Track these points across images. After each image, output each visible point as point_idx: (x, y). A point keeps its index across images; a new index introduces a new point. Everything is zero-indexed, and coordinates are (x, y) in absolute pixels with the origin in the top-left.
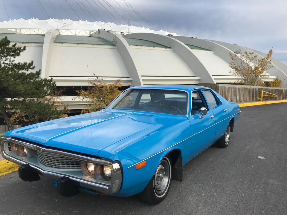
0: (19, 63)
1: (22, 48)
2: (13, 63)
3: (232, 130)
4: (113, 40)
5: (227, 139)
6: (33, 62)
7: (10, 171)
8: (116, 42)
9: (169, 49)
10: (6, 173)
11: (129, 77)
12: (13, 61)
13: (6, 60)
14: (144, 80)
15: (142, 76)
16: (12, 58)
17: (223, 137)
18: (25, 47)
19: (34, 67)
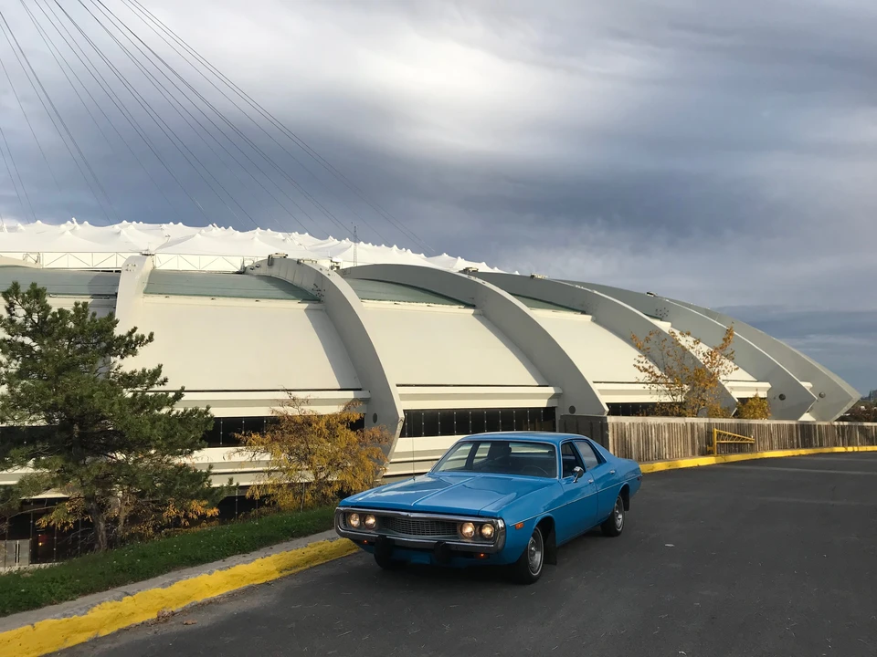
0: (133, 373)
1: (147, 338)
2: (120, 371)
3: (627, 508)
4: (312, 287)
5: (619, 522)
6: (160, 367)
8: (323, 293)
11: (360, 390)
12: (119, 367)
14: (403, 397)
15: (398, 386)
17: (612, 518)
18: (152, 334)
19: (166, 380)
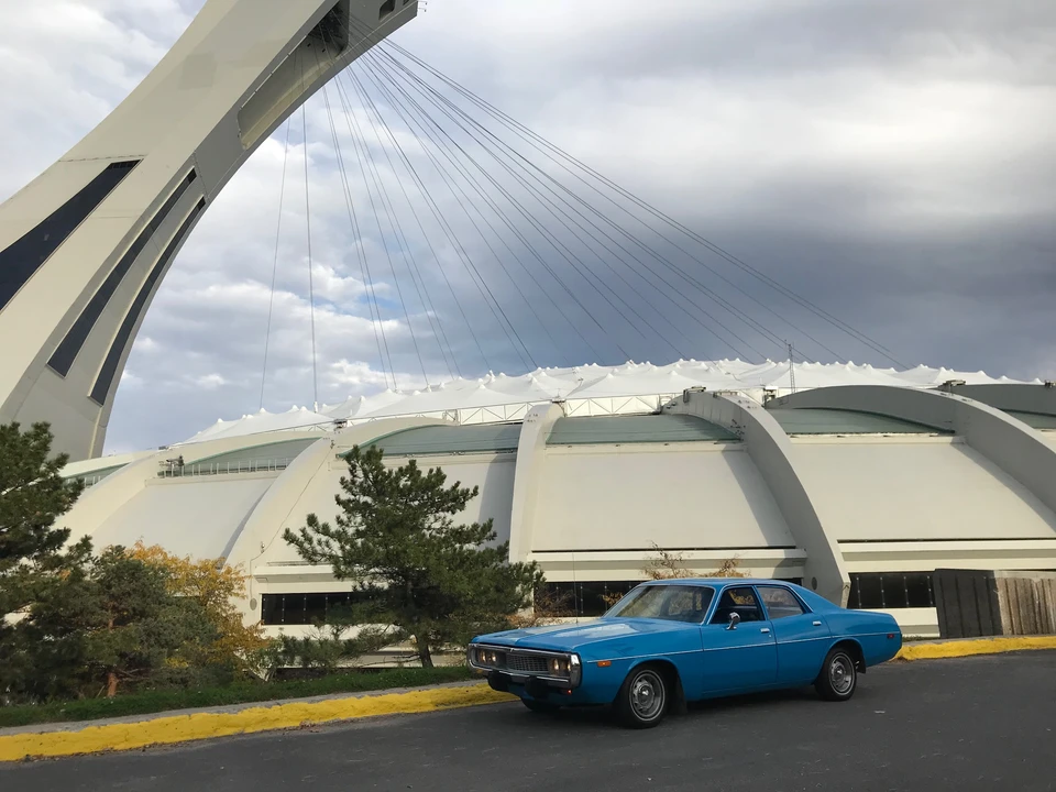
0: (462, 527)
1: (471, 492)
2: (450, 526)
5: (846, 685)
6: (491, 521)
7: (470, 704)
8: (743, 430)
9: (948, 439)
10: (464, 705)
11: (794, 547)
12: (451, 522)
13: (436, 520)
14: (848, 556)
15: (840, 542)
16: (449, 516)
18: (476, 488)
19: (495, 535)
